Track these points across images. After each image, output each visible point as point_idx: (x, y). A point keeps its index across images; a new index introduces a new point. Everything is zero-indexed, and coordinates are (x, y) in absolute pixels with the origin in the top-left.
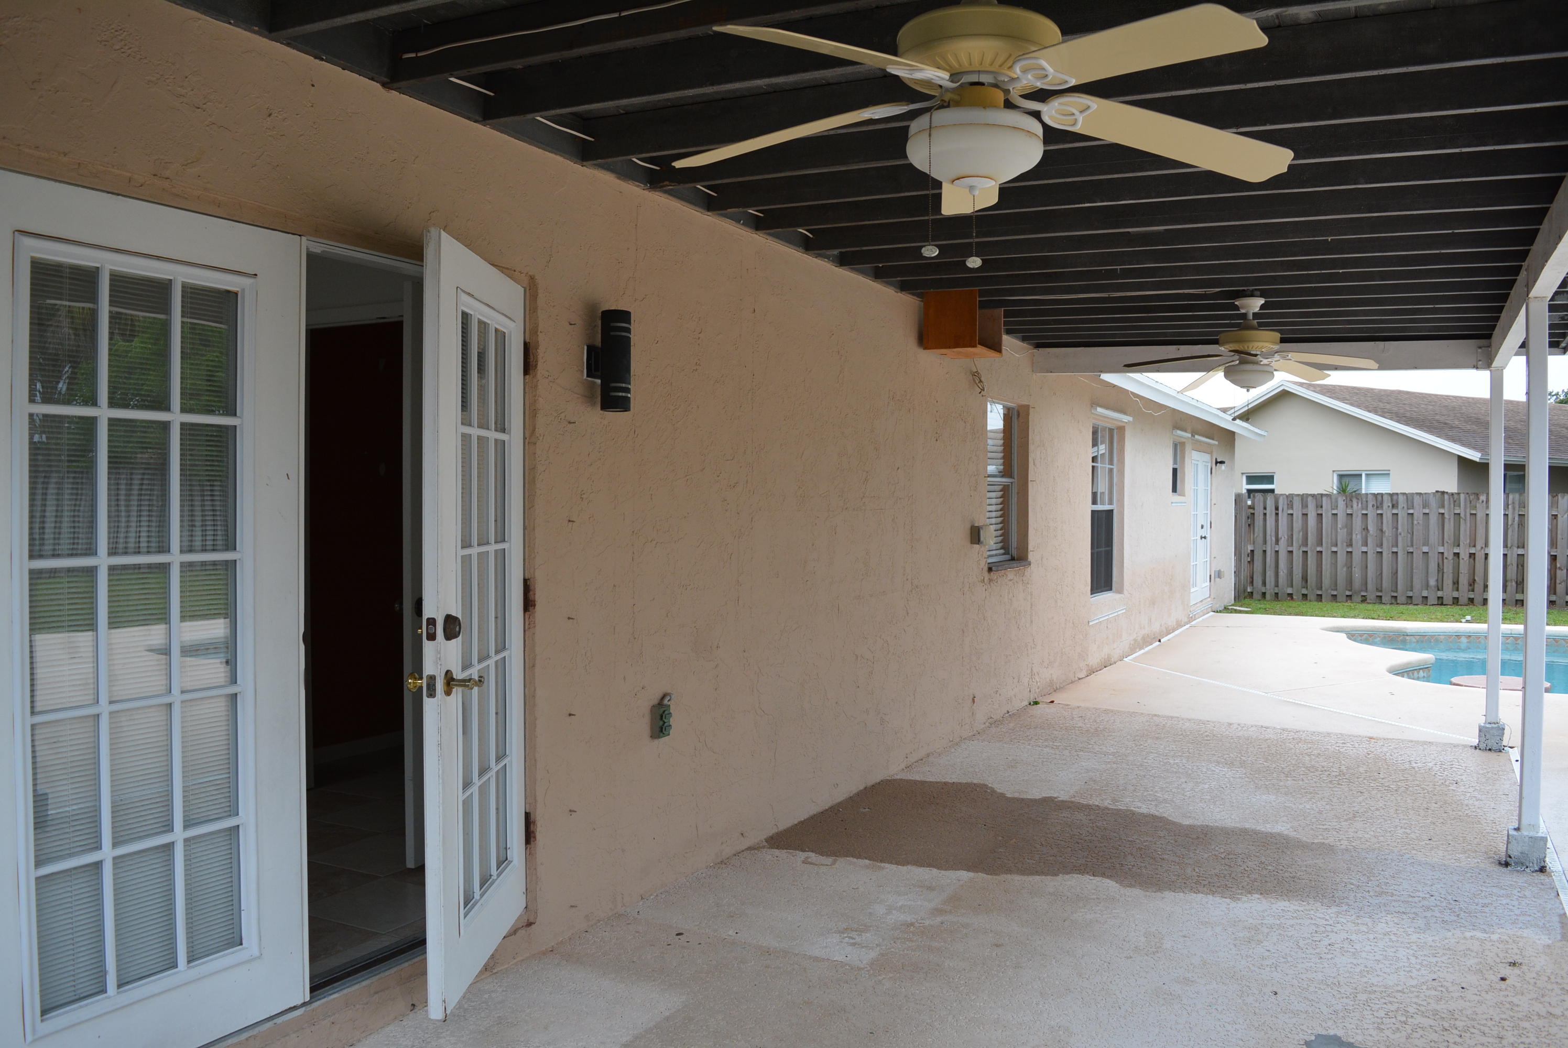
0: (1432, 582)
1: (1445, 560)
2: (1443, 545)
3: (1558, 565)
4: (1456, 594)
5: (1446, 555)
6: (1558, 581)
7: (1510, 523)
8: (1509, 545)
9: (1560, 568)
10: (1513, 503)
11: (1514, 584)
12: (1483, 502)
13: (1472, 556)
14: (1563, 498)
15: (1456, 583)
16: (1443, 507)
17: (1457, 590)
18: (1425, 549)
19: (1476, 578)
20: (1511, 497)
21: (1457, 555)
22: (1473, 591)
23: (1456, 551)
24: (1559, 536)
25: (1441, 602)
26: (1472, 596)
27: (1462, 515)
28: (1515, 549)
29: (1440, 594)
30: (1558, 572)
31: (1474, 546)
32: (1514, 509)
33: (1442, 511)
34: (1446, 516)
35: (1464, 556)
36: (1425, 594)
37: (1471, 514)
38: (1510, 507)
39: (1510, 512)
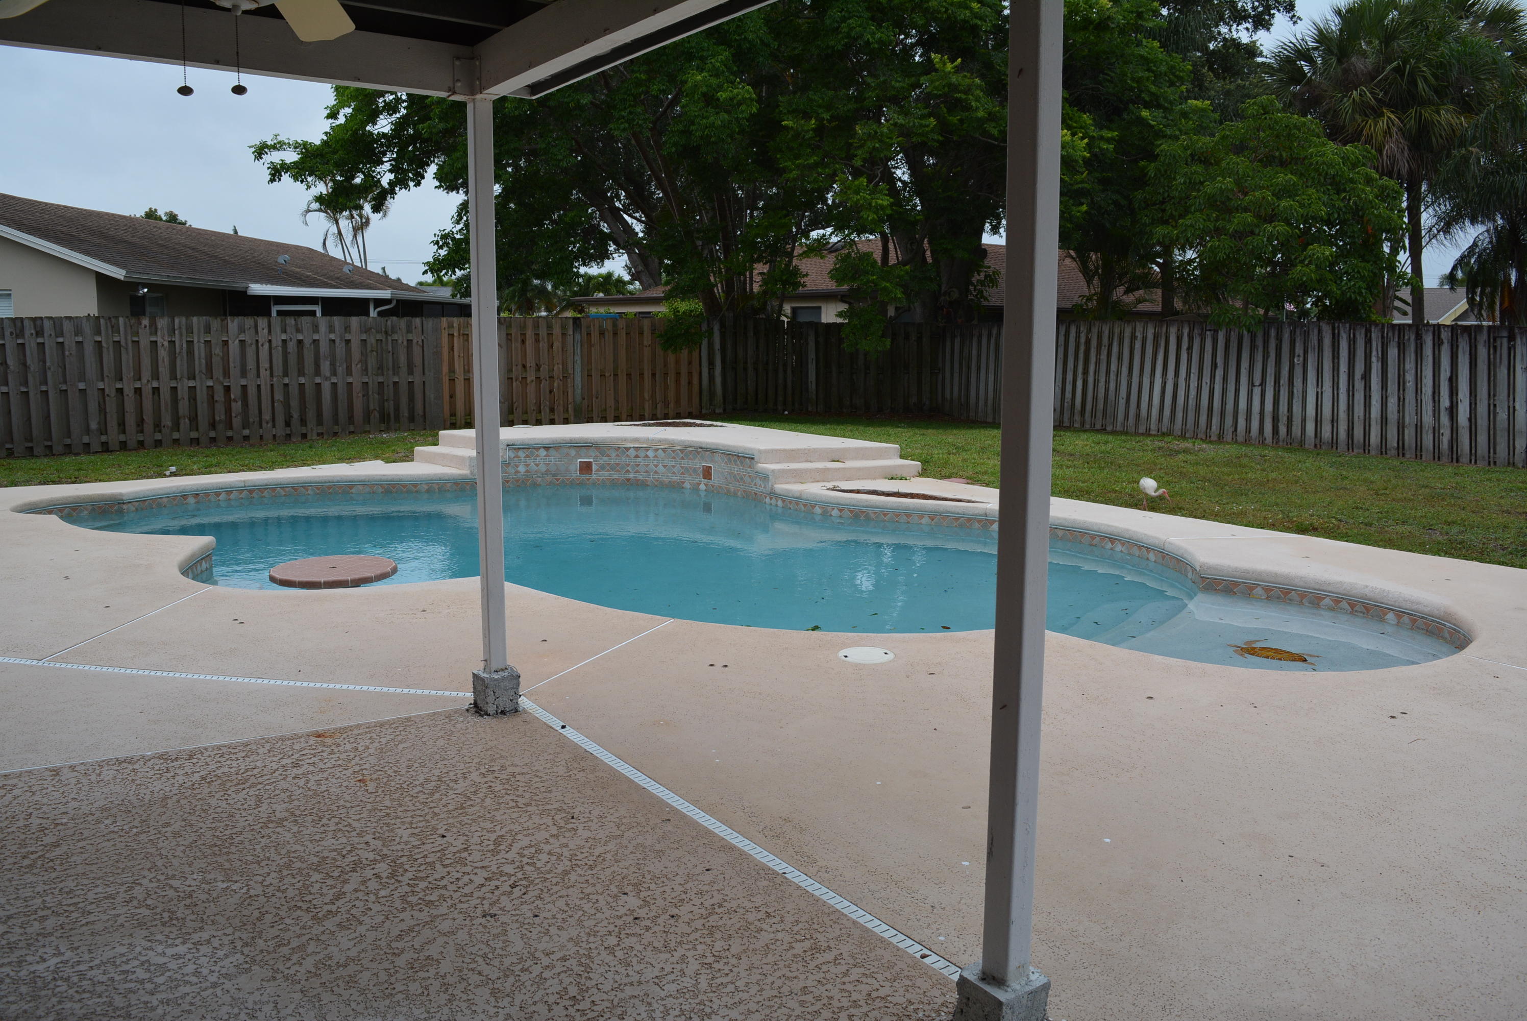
0: (94, 425)
1: (107, 398)
2: (103, 380)
3: (233, 397)
4: (122, 438)
5: (107, 391)
6: (233, 415)
7: (178, 351)
8: (179, 377)
9: (235, 400)
10: (180, 328)
11: (187, 420)
12: (145, 327)
13: (138, 391)
14: (233, 321)
15: (122, 424)
16: (99, 333)
17: (124, 432)
18: (82, 386)
19: (145, 417)
20: (177, 321)
21: (120, 391)
22: (142, 432)
23: (119, 386)
24: (231, 365)
25: (106, 448)
26: (141, 439)
27: (123, 343)
28: (186, 381)
29: (104, 438)
30: (233, 404)
31: (140, 379)
32: (181, 335)
33: (98, 339)
34: (104, 344)
35: (129, 391)
36: (86, 439)
37: (133, 341)
38: (176, 332)
39: (177, 339)
